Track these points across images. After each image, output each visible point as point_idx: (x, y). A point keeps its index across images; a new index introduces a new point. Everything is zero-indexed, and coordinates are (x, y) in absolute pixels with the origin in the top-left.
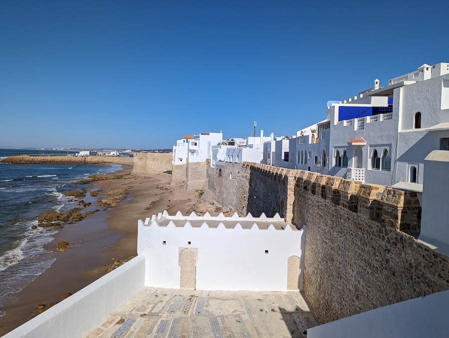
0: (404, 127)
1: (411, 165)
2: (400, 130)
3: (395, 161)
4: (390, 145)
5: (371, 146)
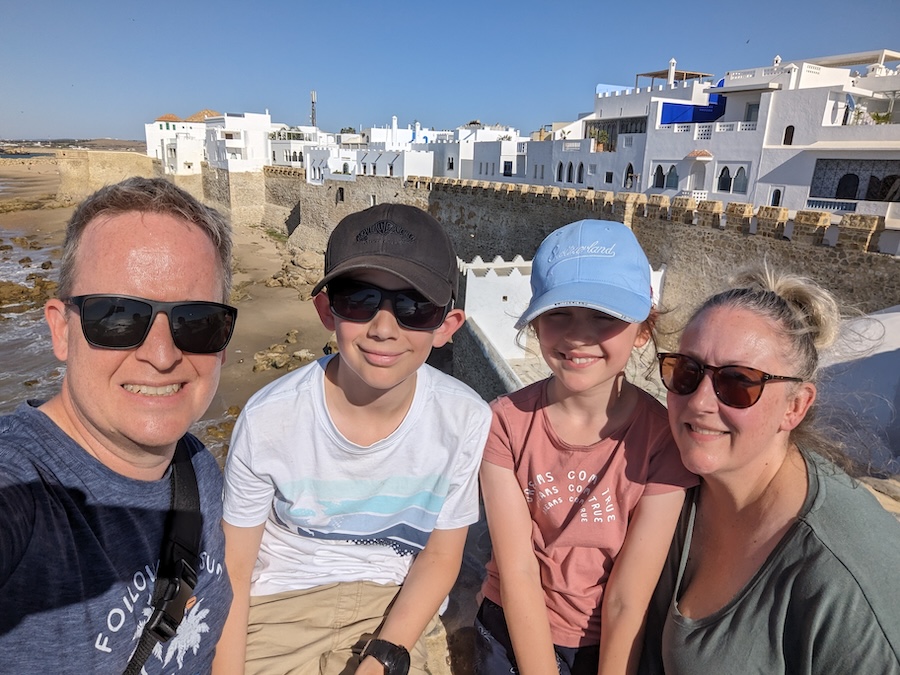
0: (771, 142)
1: (775, 188)
2: (765, 146)
3: (755, 182)
4: (749, 163)
5: (719, 162)
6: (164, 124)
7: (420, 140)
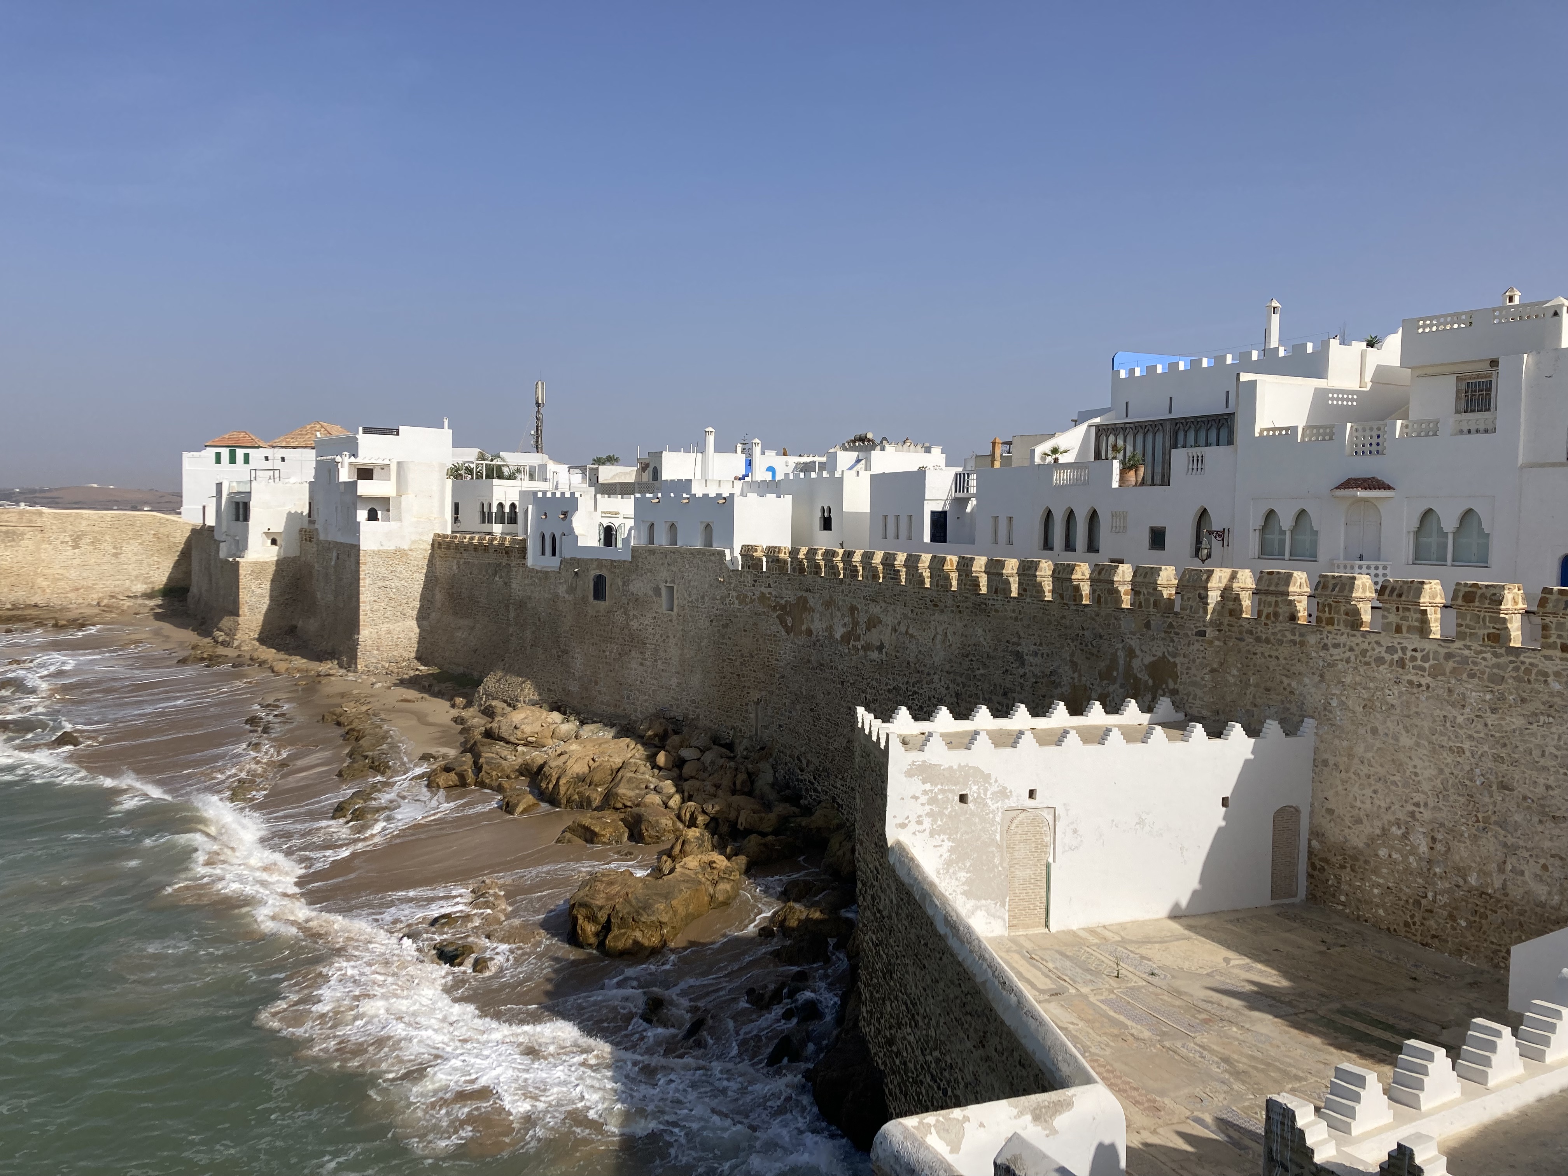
6: (225, 452)
7: (760, 474)
